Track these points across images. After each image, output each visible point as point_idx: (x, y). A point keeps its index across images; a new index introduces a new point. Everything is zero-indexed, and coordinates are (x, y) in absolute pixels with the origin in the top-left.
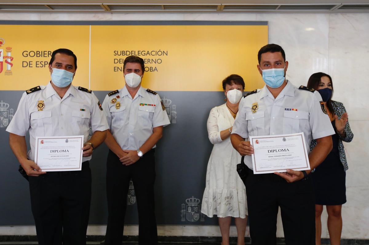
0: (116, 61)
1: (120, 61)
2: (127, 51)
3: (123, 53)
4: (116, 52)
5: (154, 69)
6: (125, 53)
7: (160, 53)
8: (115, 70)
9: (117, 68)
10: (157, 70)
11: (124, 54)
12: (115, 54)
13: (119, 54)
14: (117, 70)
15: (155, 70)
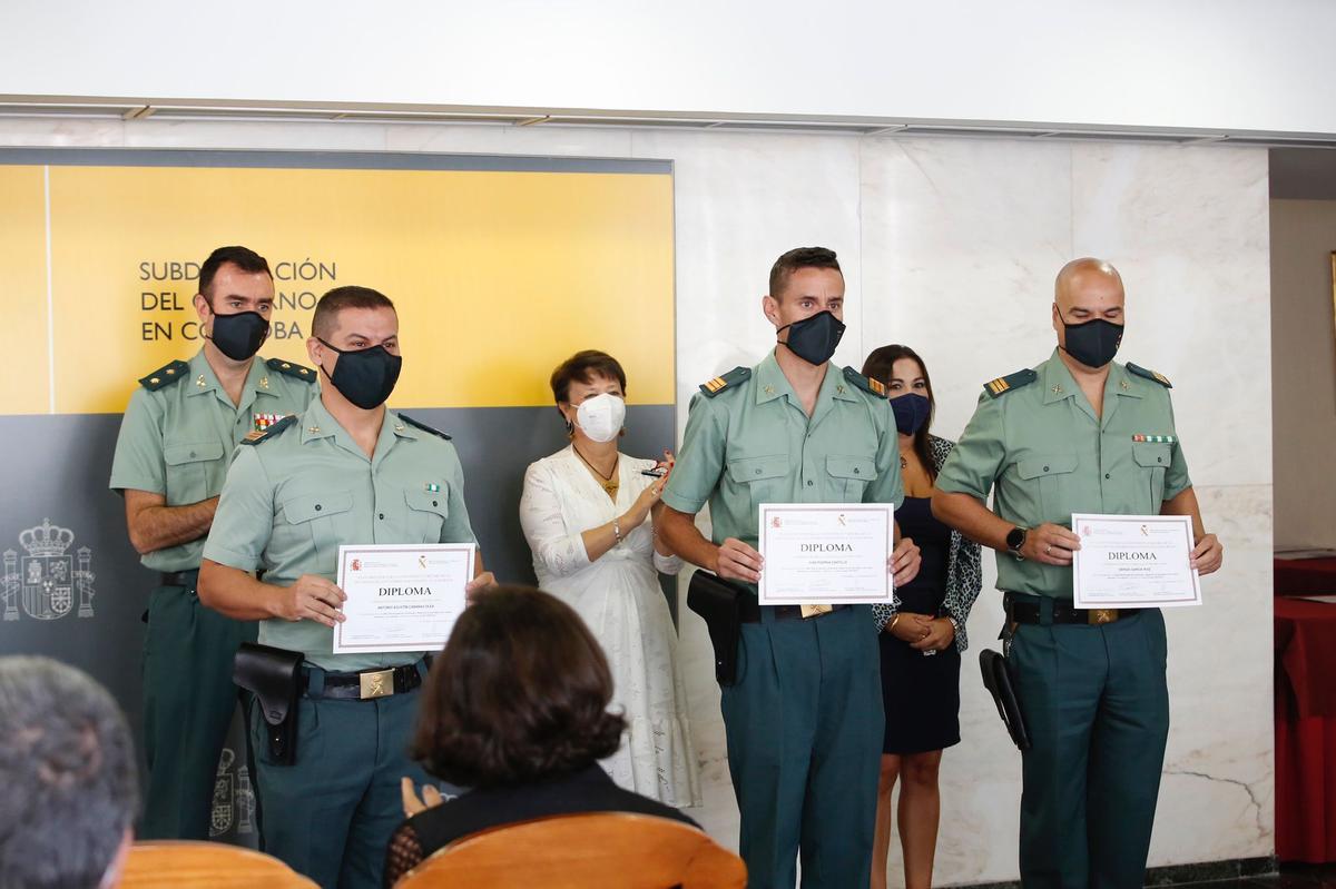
0: (150, 301)
1: (163, 301)
2: (187, 264)
3: (173, 271)
4: (149, 269)
5: (288, 330)
6: (183, 270)
7: (308, 272)
8: (148, 335)
9: (152, 327)
10: (298, 332)
11: (176, 275)
12: (145, 276)
13: (160, 274)
14: (152, 335)
15: (292, 332)
